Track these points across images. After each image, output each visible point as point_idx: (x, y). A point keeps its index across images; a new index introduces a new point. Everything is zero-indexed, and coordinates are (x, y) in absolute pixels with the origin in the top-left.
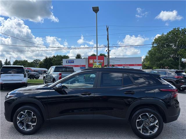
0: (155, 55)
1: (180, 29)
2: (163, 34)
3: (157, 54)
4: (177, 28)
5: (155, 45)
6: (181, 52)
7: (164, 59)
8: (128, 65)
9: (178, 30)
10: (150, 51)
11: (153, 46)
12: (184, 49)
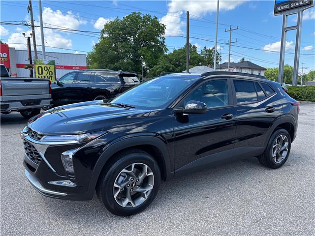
0: (106, 52)
1: (141, 16)
2: (117, 19)
3: (110, 52)
4: (137, 12)
5: (106, 35)
6: (143, 52)
7: (120, 61)
8: (62, 66)
9: (139, 17)
10: (97, 45)
11: (102, 37)
12: (146, 48)
